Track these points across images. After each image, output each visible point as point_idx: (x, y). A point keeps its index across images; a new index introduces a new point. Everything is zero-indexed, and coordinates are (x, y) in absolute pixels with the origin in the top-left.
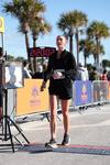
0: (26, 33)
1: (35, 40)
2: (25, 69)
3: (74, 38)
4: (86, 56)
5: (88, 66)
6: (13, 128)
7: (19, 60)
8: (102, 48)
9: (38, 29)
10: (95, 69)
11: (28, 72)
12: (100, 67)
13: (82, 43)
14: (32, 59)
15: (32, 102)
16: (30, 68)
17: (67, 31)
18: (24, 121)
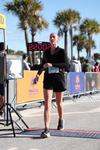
0: (25, 29)
1: (33, 35)
2: (25, 61)
3: (68, 33)
4: (79, 50)
5: (81, 59)
6: (14, 115)
7: (19, 53)
8: (93, 42)
9: (36, 26)
10: (87, 61)
11: (27, 64)
12: (92, 60)
13: (75, 38)
14: (31, 53)
15: (30, 91)
16: (29, 61)
17: (62, 27)
18: (24, 108)
